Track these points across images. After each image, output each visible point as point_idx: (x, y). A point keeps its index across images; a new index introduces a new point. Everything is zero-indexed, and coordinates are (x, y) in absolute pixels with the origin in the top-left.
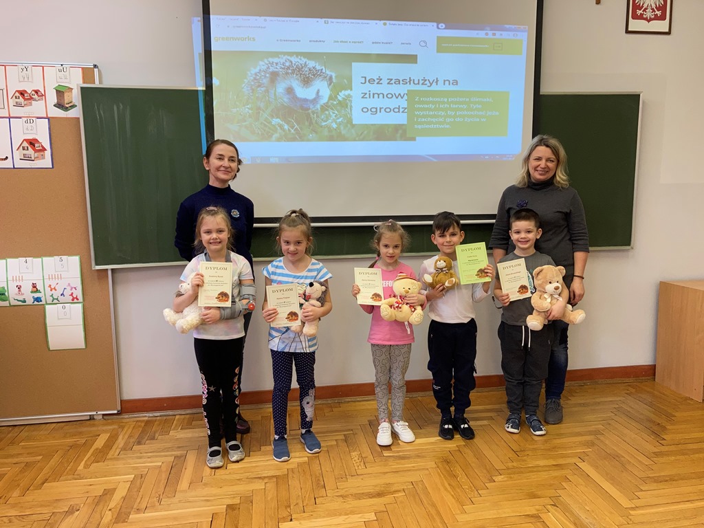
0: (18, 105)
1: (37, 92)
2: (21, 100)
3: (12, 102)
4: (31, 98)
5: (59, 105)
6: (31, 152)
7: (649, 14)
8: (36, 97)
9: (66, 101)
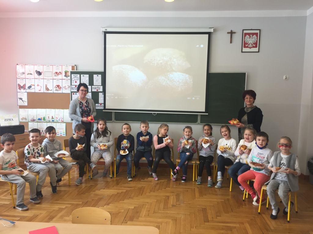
0: (55, 76)
1: (60, 72)
2: (56, 75)
3: (54, 75)
4: (59, 74)
5: (66, 76)
6: (58, 88)
7: (250, 46)
8: (60, 74)
9: (67, 75)
